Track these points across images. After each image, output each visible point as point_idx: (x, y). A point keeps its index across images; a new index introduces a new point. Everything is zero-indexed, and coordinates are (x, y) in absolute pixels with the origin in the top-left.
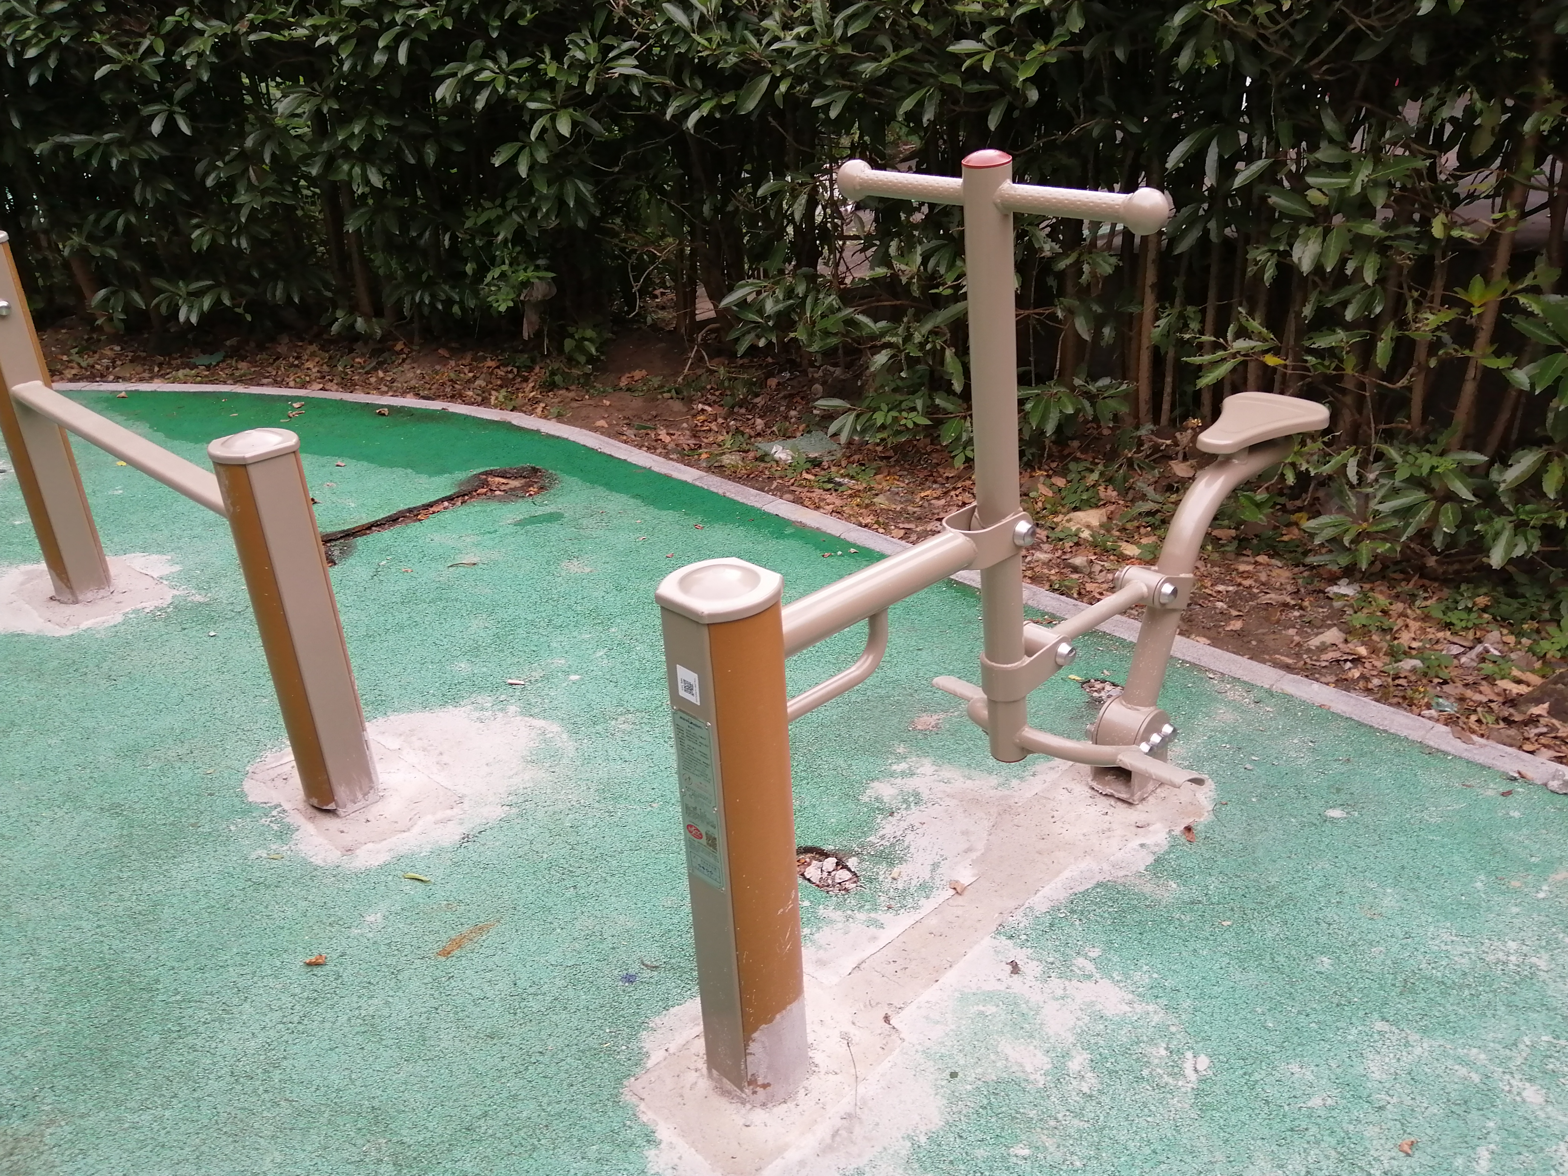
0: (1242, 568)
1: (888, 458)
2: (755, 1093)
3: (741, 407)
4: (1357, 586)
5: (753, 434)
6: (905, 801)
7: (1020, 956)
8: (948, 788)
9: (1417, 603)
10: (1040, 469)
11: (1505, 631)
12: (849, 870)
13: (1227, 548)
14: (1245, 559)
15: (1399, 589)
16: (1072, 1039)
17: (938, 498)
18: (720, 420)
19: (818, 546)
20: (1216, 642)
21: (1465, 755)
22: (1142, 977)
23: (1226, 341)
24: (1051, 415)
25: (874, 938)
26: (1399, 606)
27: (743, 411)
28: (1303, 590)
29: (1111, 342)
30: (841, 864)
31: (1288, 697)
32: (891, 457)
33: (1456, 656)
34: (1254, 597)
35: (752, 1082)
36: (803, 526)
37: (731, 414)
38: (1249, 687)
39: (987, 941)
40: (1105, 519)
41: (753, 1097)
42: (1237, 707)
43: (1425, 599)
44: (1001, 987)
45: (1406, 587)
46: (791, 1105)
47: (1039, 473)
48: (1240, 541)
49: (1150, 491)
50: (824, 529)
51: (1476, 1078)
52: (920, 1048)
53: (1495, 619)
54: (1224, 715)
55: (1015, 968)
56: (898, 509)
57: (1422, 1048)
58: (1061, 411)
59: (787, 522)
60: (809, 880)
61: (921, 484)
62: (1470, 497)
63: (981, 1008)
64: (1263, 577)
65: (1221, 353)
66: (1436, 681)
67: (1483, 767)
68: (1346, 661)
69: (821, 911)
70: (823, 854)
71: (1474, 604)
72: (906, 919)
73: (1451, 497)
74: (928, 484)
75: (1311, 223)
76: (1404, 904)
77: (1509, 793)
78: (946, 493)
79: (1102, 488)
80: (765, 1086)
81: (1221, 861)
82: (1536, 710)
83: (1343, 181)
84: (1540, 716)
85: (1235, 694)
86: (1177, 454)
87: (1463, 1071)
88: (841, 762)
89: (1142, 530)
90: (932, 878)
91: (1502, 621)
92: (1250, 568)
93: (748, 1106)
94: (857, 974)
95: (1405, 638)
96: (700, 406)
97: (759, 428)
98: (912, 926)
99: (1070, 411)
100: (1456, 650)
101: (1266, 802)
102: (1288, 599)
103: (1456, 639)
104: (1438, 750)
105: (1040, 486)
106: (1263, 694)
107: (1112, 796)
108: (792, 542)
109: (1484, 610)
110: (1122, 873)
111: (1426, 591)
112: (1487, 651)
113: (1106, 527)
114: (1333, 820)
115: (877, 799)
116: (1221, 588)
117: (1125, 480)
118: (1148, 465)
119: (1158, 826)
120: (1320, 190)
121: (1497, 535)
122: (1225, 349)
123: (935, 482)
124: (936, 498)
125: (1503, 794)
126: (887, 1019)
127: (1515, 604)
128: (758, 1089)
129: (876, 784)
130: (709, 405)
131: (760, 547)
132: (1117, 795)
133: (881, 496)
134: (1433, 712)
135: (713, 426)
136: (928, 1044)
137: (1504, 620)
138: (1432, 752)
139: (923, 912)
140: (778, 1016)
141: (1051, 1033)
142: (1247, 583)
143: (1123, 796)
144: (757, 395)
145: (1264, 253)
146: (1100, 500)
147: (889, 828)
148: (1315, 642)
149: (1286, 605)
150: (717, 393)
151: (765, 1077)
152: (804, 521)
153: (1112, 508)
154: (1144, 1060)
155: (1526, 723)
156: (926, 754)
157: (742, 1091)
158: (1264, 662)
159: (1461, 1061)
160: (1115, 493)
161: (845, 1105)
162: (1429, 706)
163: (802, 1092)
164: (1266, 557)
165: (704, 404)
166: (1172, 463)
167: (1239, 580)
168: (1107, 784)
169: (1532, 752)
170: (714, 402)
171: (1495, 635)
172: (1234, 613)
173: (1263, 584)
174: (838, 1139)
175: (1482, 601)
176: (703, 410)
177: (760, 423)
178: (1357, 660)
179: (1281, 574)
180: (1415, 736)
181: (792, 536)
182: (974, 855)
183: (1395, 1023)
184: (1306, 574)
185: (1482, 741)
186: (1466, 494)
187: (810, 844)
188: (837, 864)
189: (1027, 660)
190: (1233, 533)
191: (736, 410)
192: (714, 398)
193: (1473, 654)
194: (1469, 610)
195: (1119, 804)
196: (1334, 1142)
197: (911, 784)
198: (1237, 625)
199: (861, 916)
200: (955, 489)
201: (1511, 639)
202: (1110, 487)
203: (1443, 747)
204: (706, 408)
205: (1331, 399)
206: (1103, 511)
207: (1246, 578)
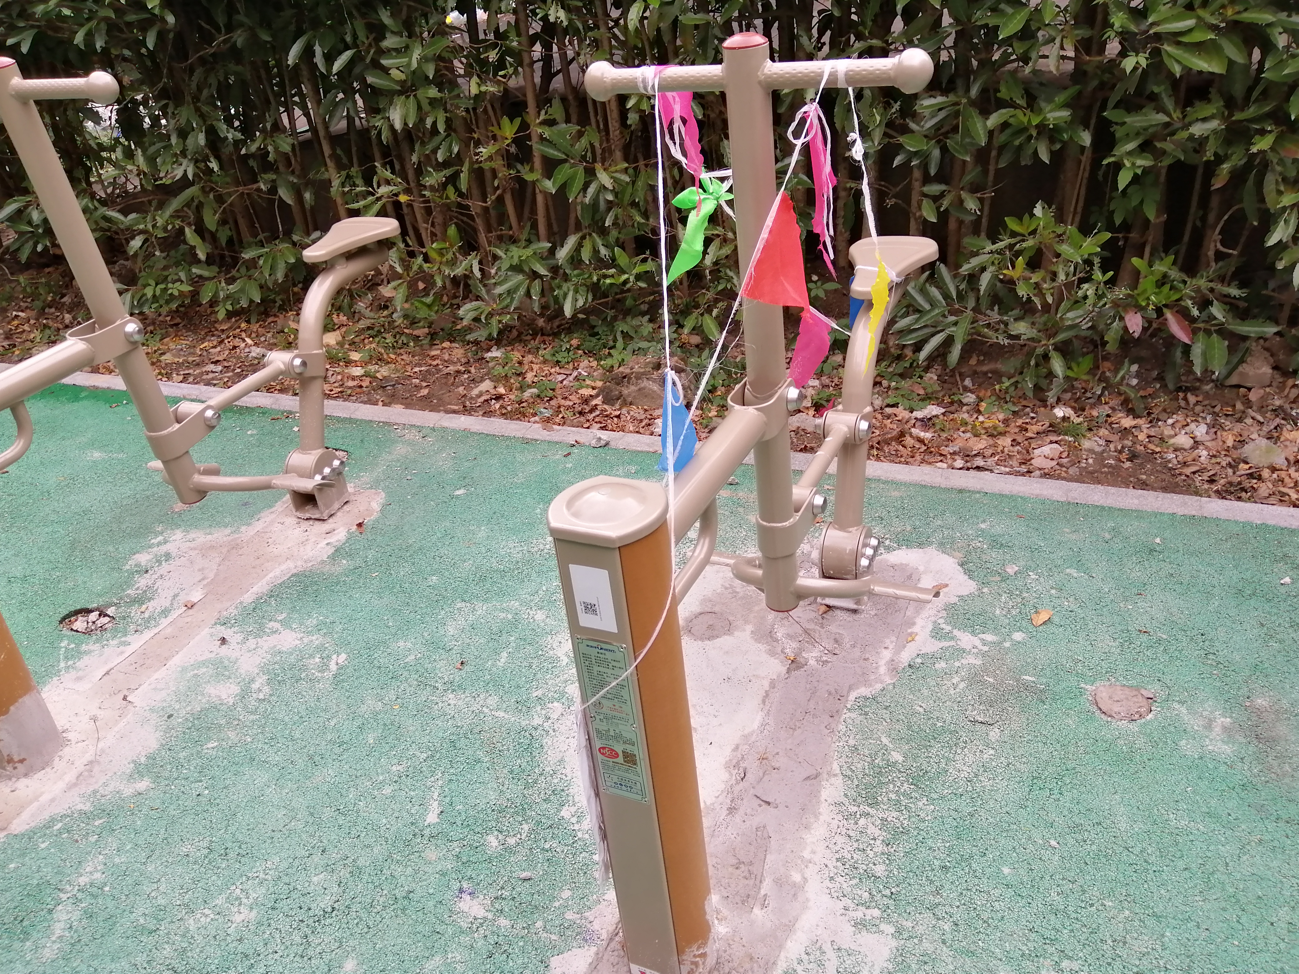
0: (433, 353)
1: (177, 325)
2: (15, 768)
3: (50, 307)
4: (503, 350)
5: (61, 326)
6: (157, 561)
7: (227, 633)
8: (192, 545)
9: (540, 353)
10: (291, 310)
11: (591, 359)
12: (109, 616)
13: (423, 342)
14: (436, 347)
15: (530, 346)
16: (257, 671)
17: (215, 347)
18: (32, 322)
19: (106, 401)
20: (408, 406)
21: (548, 438)
22: (312, 622)
23: (373, 189)
24: (279, 266)
25: (122, 653)
26: (530, 357)
27: (53, 310)
28: (472, 360)
29: (313, 204)
30: (102, 614)
31: (444, 429)
32: (178, 324)
33: (562, 382)
34: (440, 370)
35: (10, 761)
36: (96, 388)
37: (42, 313)
38: (420, 429)
39: (206, 631)
40: (340, 338)
41: (15, 772)
42: (410, 443)
43: (545, 349)
44: (212, 655)
45: (533, 344)
46: (48, 769)
47: (291, 313)
48: (432, 335)
49: (367, 313)
50: (113, 387)
51: (510, 616)
52: (148, 708)
53: (585, 353)
54: (400, 450)
55: (223, 641)
56: (181, 361)
57: (481, 609)
58: (286, 262)
59: (82, 388)
60: (77, 631)
61: (201, 339)
62: (547, 273)
63: (196, 672)
64: (446, 357)
65: (371, 198)
66: (546, 399)
67: (557, 443)
68: (491, 399)
69: (84, 647)
70: (88, 611)
71: (571, 346)
72: (147, 635)
73: (535, 275)
74: (208, 338)
75: (400, 93)
76: (491, 534)
77: (569, 454)
78: (222, 342)
79: (335, 316)
80: (22, 761)
81: (379, 538)
82: (594, 402)
83: (405, 60)
84: (596, 405)
85: (410, 435)
86: (382, 281)
87: (503, 615)
88: (111, 548)
89: (366, 341)
90: (172, 604)
91: (589, 353)
92: (438, 352)
93: (14, 779)
94: (107, 677)
95: (530, 377)
96: (14, 313)
97: (67, 321)
98: (152, 638)
99: (292, 260)
100: (560, 378)
101: (417, 497)
102: (461, 368)
103: (562, 371)
104: (532, 440)
105: (290, 323)
106: (429, 431)
107: (310, 519)
108: (85, 403)
109: (578, 348)
110: (310, 564)
111: (545, 344)
112: (580, 374)
113: (341, 344)
114: (457, 497)
115: (136, 565)
116: (417, 369)
117: (351, 307)
118: (363, 293)
119: (342, 529)
120: (398, 68)
121: (565, 295)
122: (373, 195)
123: (213, 335)
124: (213, 347)
125: (565, 456)
126: (125, 698)
127: (594, 340)
128: (17, 765)
129: (137, 556)
130: (22, 311)
131: (57, 412)
132: (313, 517)
133: (168, 354)
134: (537, 418)
135: (26, 327)
136: (154, 703)
137: (590, 352)
138: (527, 441)
139: (161, 627)
140: (12, 708)
141: (243, 671)
142: (435, 363)
143: (317, 516)
144: (63, 296)
145: (379, 120)
146: (334, 324)
147: (143, 582)
148: (475, 392)
149: (458, 372)
150: (29, 300)
151: (19, 755)
152: (96, 384)
153: (344, 329)
154: (304, 668)
155: (591, 412)
156: (178, 526)
157: (5, 770)
158: (439, 411)
159: (503, 610)
160: (345, 318)
161: (89, 757)
162: (535, 415)
163: (57, 759)
164: (448, 343)
165: (17, 311)
166: (380, 288)
167: (430, 362)
168: (308, 511)
169: (588, 428)
170: (27, 308)
171: (585, 363)
172: (424, 384)
173: (446, 361)
174: (81, 778)
175: (575, 342)
176: (16, 316)
177: (68, 317)
178: (498, 397)
179: (458, 352)
180: (519, 434)
181: (86, 398)
182: (205, 582)
183: (469, 601)
184: (474, 349)
185: (560, 427)
186: (543, 271)
187: (79, 607)
188: (100, 615)
189: (177, 426)
190: (426, 330)
191: (47, 310)
192: (26, 304)
193: (571, 378)
194: (568, 350)
195: (317, 522)
196: (416, 676)
197: (164, 549)
198: (425, 392)
199: (115, 642)
200: (228, 337)
201: (594, 364)
202: (342, 314)
203: (536, 437)
204: (20, 314)
205: (455, 220)
206: (338, 332)
207: (434, 360)
